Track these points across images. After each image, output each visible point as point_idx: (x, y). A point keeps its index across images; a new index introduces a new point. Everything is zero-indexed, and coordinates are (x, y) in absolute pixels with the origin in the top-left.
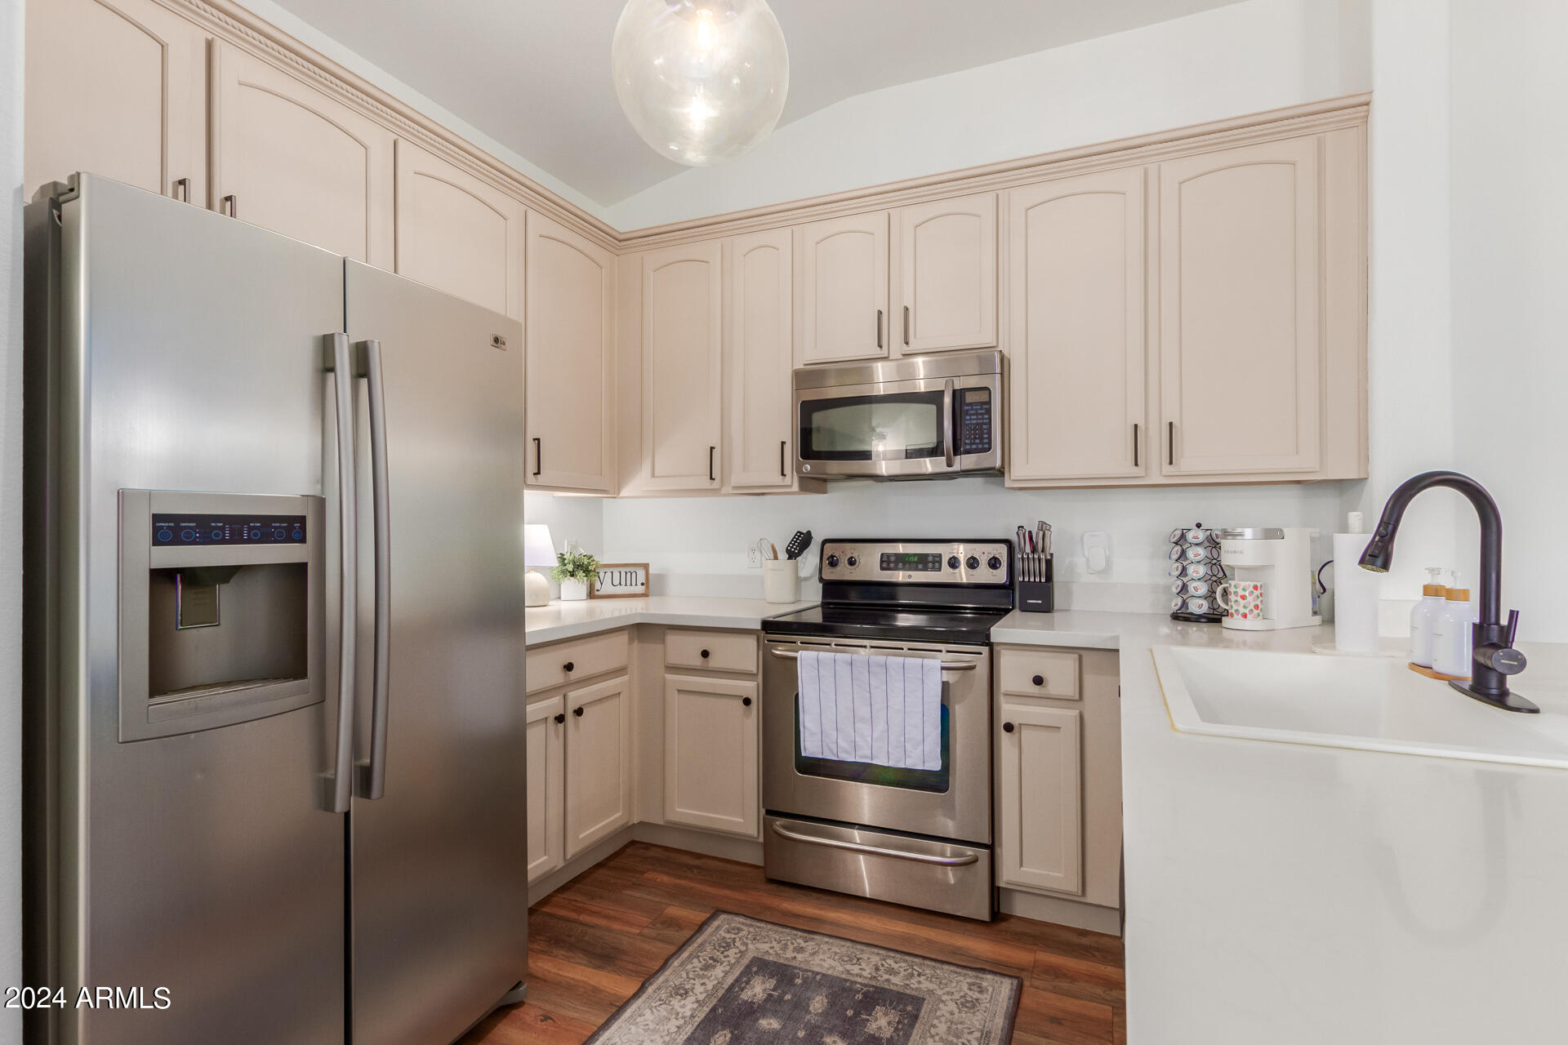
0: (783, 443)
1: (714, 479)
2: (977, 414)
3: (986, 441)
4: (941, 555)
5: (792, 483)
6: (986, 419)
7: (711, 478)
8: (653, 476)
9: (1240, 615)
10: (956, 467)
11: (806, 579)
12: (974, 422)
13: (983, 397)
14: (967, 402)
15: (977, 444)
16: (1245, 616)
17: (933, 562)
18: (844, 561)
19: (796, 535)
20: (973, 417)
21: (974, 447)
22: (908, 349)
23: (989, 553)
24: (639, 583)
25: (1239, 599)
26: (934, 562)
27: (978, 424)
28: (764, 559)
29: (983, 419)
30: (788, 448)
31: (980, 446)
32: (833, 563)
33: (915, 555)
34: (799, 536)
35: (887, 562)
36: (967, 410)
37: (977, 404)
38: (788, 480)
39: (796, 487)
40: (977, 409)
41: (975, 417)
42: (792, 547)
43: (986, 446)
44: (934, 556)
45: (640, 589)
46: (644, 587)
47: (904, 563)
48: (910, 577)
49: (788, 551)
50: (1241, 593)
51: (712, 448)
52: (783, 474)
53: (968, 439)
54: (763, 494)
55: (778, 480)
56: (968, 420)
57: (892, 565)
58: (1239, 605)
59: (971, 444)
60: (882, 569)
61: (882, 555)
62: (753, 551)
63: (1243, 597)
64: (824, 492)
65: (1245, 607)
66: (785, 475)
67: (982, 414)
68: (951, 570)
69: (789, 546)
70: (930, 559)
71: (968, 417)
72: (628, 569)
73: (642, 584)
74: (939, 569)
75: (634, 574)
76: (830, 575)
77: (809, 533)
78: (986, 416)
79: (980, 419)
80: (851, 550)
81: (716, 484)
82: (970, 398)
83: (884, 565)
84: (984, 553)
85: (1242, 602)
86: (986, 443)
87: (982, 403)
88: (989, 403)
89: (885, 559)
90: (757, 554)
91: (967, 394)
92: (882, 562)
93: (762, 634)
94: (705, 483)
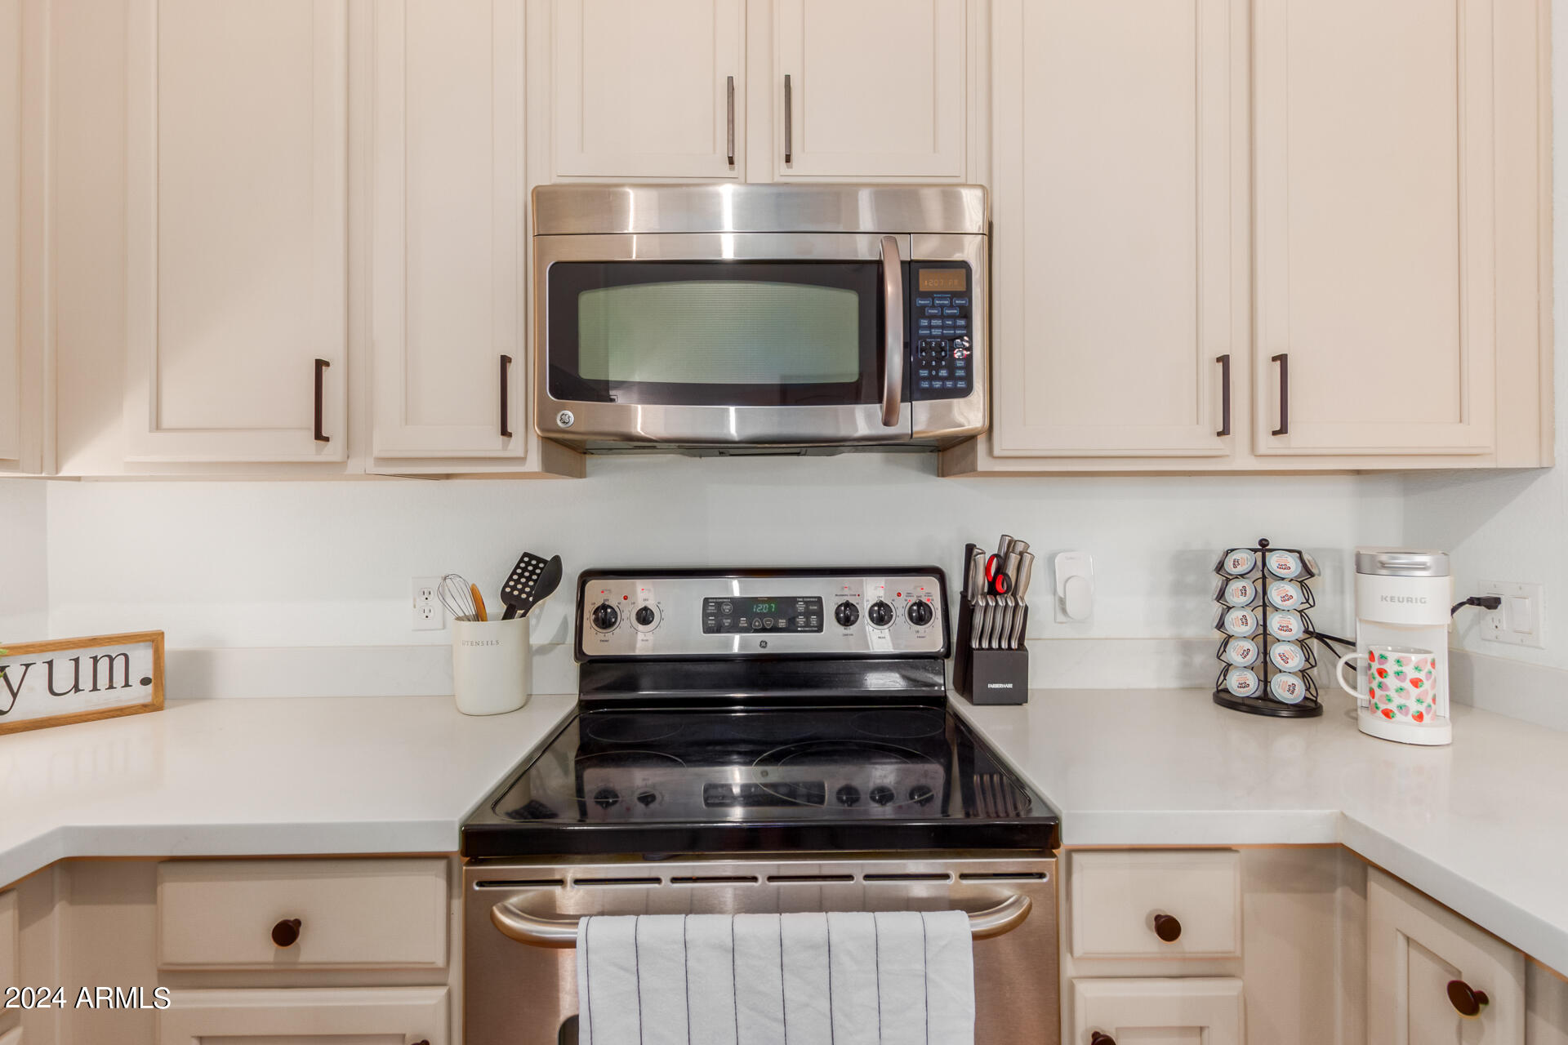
0: (505, 361)
1: (327, 439)
2: (942, 317)
3: (960, 373)
4: (820, 599)
5: (526, 451)
6: (961, 327)
7: (319, 436)
8: (157, 425)
9: (1410, 717)
10: (900, 428)
11: (543, 650)
12: (936, 332)
13: (954, 283)
14: (922, 289)
15: (943, 379)
16: (1419, 717)
17: (809, 614)
18: (628, 615)
19: (521, 561)
20: (935, 322)
21: (937, 384)
22: (790, 172)
23: (909, 594)
24: (135, 679)
25: (1407, 685)
26: (807, 614)
27: (943, 337)
28: (451, 618)
29: (955, 327)
30: (515, 372)
31: (949, 384)
32: (606, 618)
33: (770, 600)
34: (528, 564)
35: (720, 617)
36: (923, 307)
37: (943, 294)
38: (515, 446)
39: (534, 463)
40: (942, 307)
41: (938, 322)
42: (514, 588)
43: (961, 384)
44: (808, 601)
45: (139, 694)
46: (150, 687)
47: (751, 616)
48: (764, 644)
49: (505, 596)
50: (1412, 674)
51: (320, 365)
52: (505, 432)
53: (924, 368)
54: (448, 476)
55: (493, 443)
56: (925, 328)
57: (727, 622)
58: (1408, 697)
59: (930, 378)
60: (708, 630)
61: (706, 601)
62: (426, 594)
63: (1416, 683)
64: (581, 474)
65: (1419, 701)
66: (510, 435)
67: (953, 317)
68: (841, 629)
69: (507, 585)
70: (801, 607)
71: (924, 322)
72: (99, 651)
73: (145, 681)
74: (820, 629)
75: (119, 663)
76: (598, 644)
77: (557, 559)
78: (962, 322)
79: (949, 327)
80: (645, 592)
81: (332, 451)
82: (928, 282)
83: (712, 621)
84: (899, 595)
85: (1414, 692)
86: (961, 378)
87: (955, 295)
88: (967, 293)
89: (711, 609)
90: (435, 601)
91: (923, 273)
92: (705, 615)
93: (461, 867)
94: (305, 447)
